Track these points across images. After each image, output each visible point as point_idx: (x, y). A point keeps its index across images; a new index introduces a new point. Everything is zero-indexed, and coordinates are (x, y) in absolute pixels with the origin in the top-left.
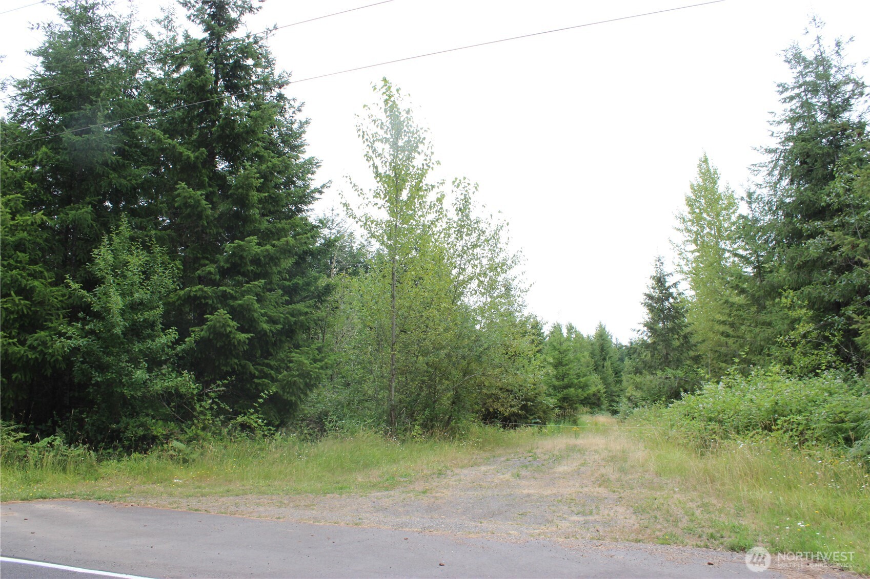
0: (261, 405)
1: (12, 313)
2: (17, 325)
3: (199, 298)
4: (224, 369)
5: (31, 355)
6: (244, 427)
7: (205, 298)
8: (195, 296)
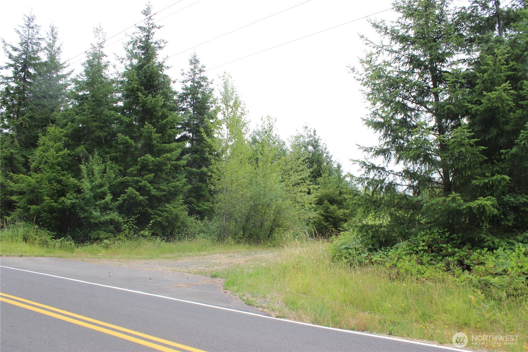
0: (150, 227)
1: (55, 190)
2: (57, 195)
3: (126, 182)
4: (136, 211)
5: (59, 207)
6: (143, 236)
7: (128, 182)
8: (123, 181)
